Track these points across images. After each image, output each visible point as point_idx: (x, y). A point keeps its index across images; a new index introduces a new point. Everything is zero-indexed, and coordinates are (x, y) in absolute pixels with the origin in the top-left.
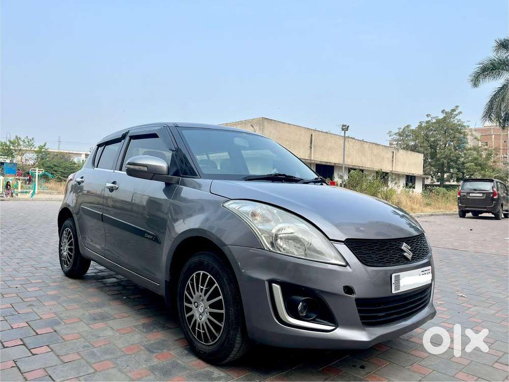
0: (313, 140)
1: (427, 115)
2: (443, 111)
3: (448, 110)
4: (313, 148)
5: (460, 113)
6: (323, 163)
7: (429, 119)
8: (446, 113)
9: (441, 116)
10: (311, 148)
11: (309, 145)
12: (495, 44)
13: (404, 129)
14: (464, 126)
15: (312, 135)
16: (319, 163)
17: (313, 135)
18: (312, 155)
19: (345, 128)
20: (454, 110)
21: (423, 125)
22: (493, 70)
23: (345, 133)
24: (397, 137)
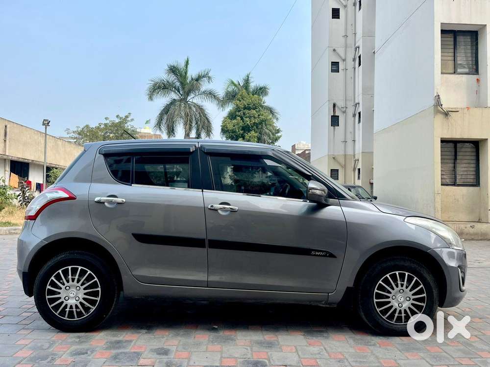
0: (8, 133)
1: (106, 118)
2: (117, 116)
3: (123, 115)
4: (7, 141)
5: (132, 120)
6: (21, 160)
7: (108, 122)
8: (121, 118)
9: (117, 121)
10: (5, 141)
11: (3, 138)
12: (167, 68)
13: (83, 129)
14: (136, 132)
15: (6, 126)
16: (14, 159)
17: (8, 126)
18: (7, 151)
19: (46, 123)
20: (127, 117)
21: (102, 126)
22: (164, 89)
23: (46, 128)
24: (76, 135)
